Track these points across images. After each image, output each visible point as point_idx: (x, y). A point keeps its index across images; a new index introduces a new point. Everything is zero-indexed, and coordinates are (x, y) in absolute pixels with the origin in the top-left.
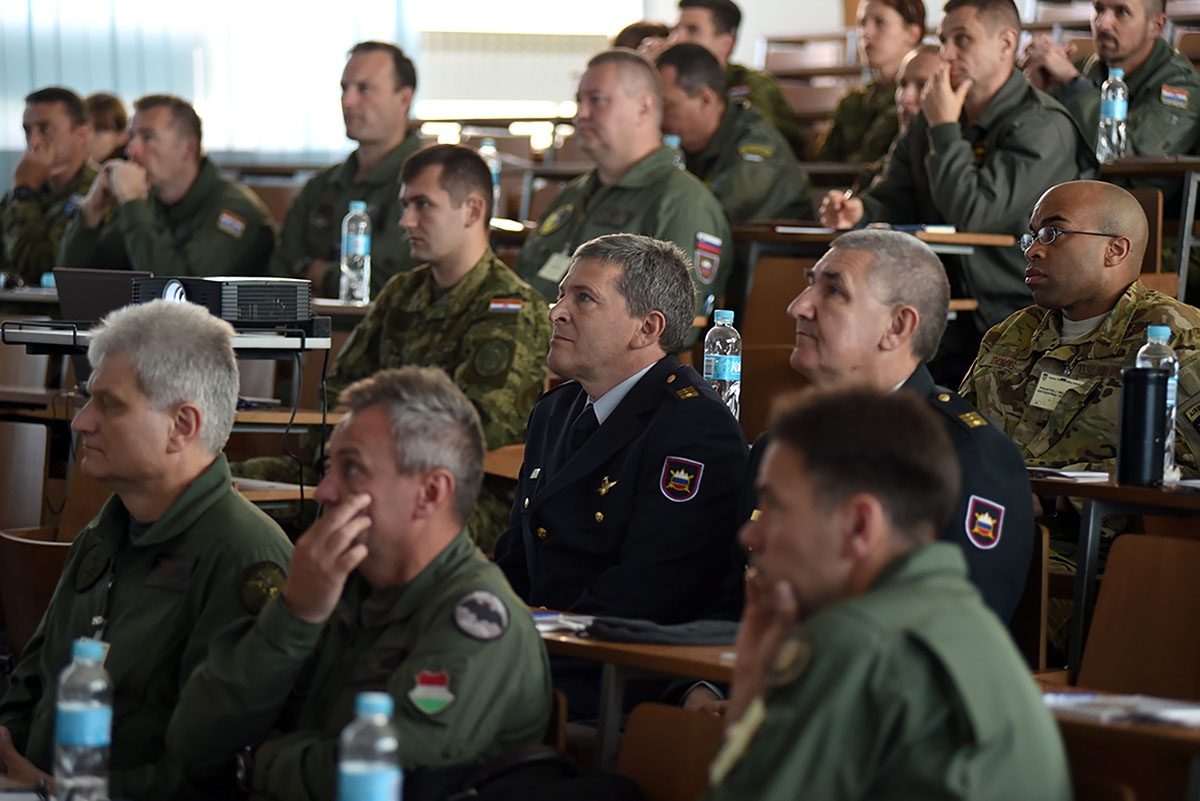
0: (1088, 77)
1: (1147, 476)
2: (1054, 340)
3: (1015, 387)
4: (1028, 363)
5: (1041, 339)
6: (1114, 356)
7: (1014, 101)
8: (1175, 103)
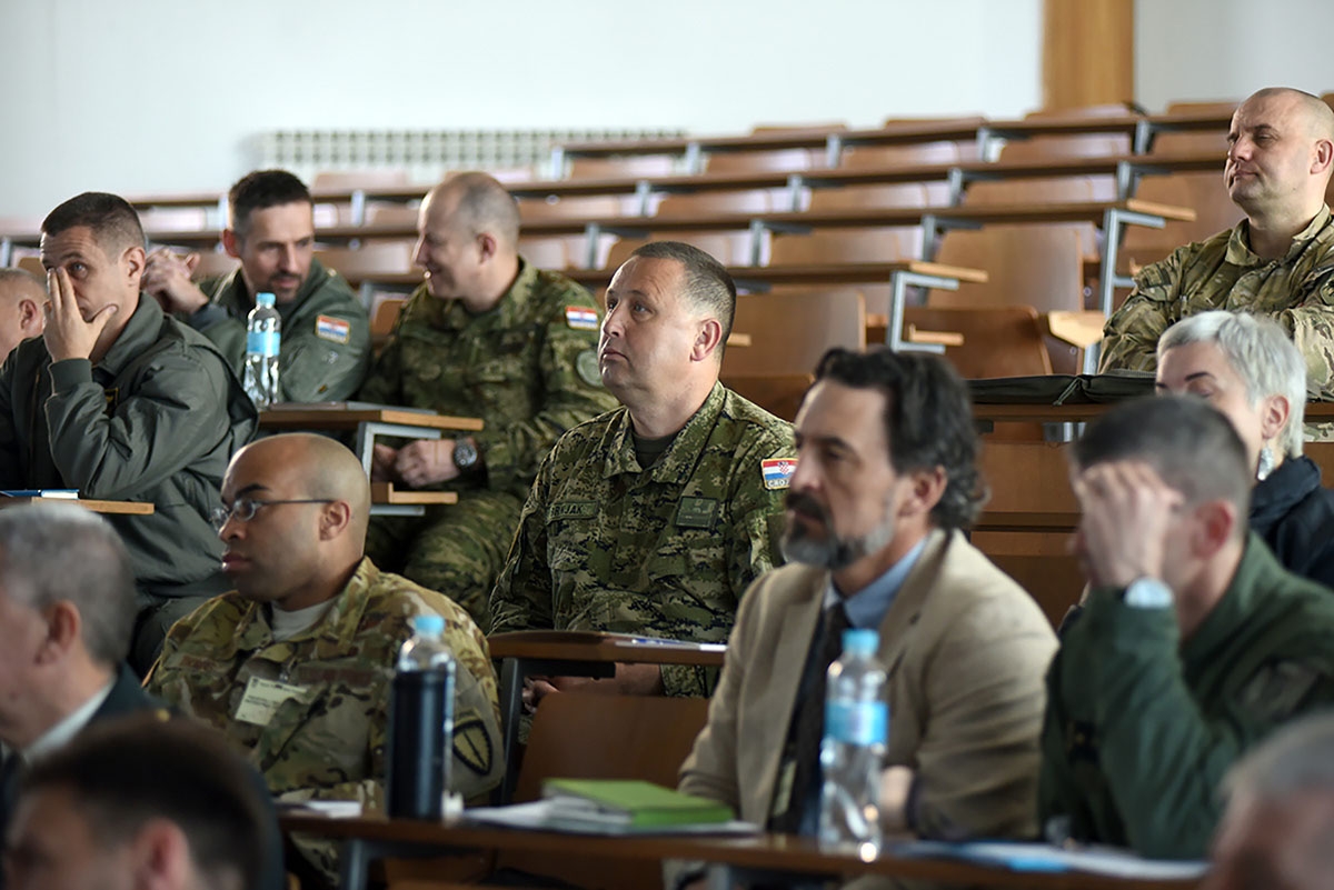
0: (220, 303)
1: (424, 806)
2: (265, 635)
3: (216, 696)
4: (231, 665)
5: (248, 634)
6: (342, 656)
7: (149, 336)
8: (333, 337)
